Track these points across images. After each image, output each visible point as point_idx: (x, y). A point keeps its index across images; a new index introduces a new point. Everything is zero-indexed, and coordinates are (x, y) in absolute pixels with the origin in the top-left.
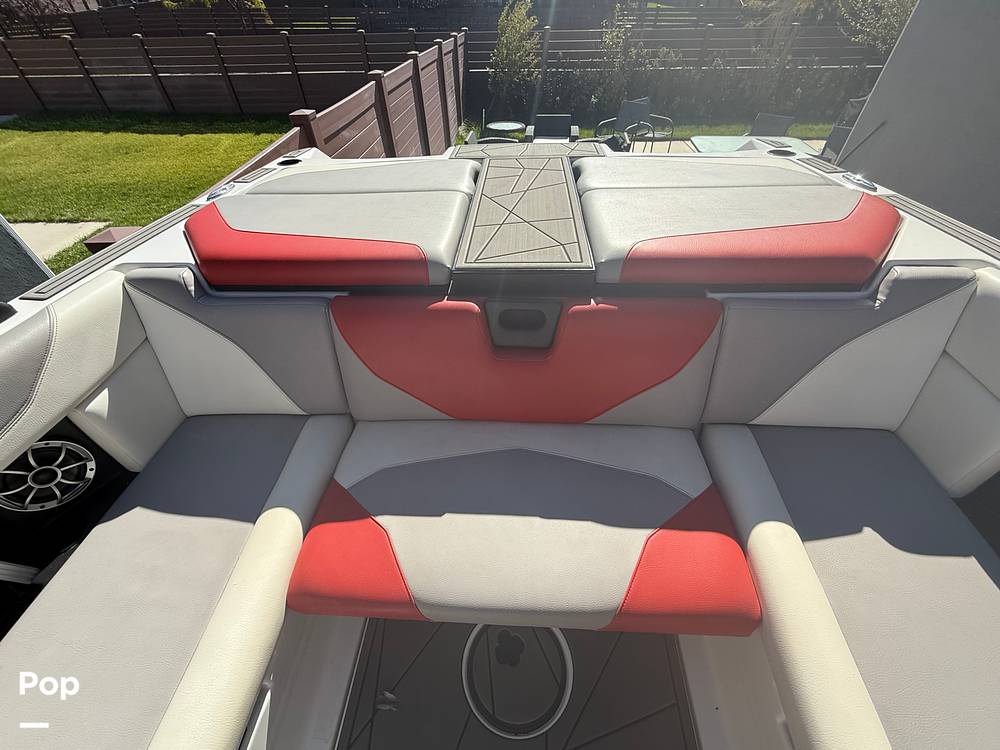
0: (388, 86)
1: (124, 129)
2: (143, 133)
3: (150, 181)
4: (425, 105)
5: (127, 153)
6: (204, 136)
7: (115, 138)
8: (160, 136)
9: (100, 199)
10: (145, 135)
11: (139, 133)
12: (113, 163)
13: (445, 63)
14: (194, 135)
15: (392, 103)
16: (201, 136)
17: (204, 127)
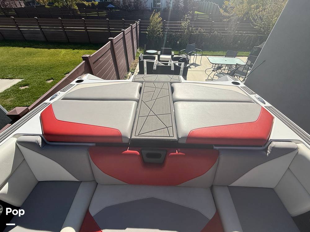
0: (114, 42)
1: (30, 46)
2: (36, 48)
3: (38, 65)
4: (127, 45)
5: (30, 55)
6: (56, 50)
7: (27, 50)
8: (42, 49)
9: (21, 71)
10: (37, 49)
11: (35, 48)
12: (26, 58)
13: (133, 31)
14: (53, 49)
15: (116, 47)
16: (55, 50)
17: (57, 46)
